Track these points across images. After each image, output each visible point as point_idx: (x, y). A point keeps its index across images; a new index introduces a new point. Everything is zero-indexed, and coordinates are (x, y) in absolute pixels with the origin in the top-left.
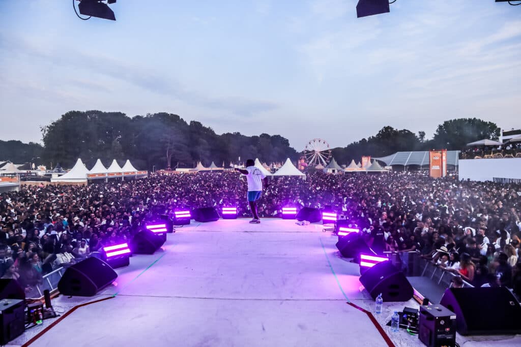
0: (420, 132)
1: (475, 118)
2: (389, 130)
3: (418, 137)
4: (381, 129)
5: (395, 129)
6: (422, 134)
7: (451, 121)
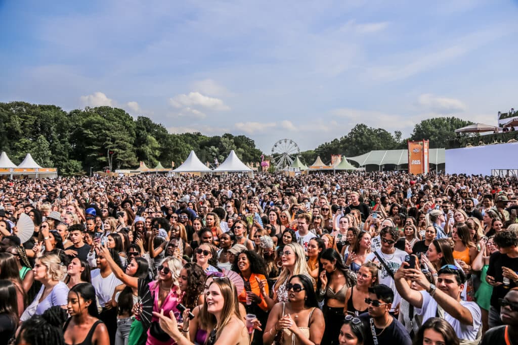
0: (396, 132)
1: (453, 118)
2: (363, 128)
3: (394, 137)
4: (353, 127)
5: (369, 128)
6: (399, 134)
7: (428, 120)
